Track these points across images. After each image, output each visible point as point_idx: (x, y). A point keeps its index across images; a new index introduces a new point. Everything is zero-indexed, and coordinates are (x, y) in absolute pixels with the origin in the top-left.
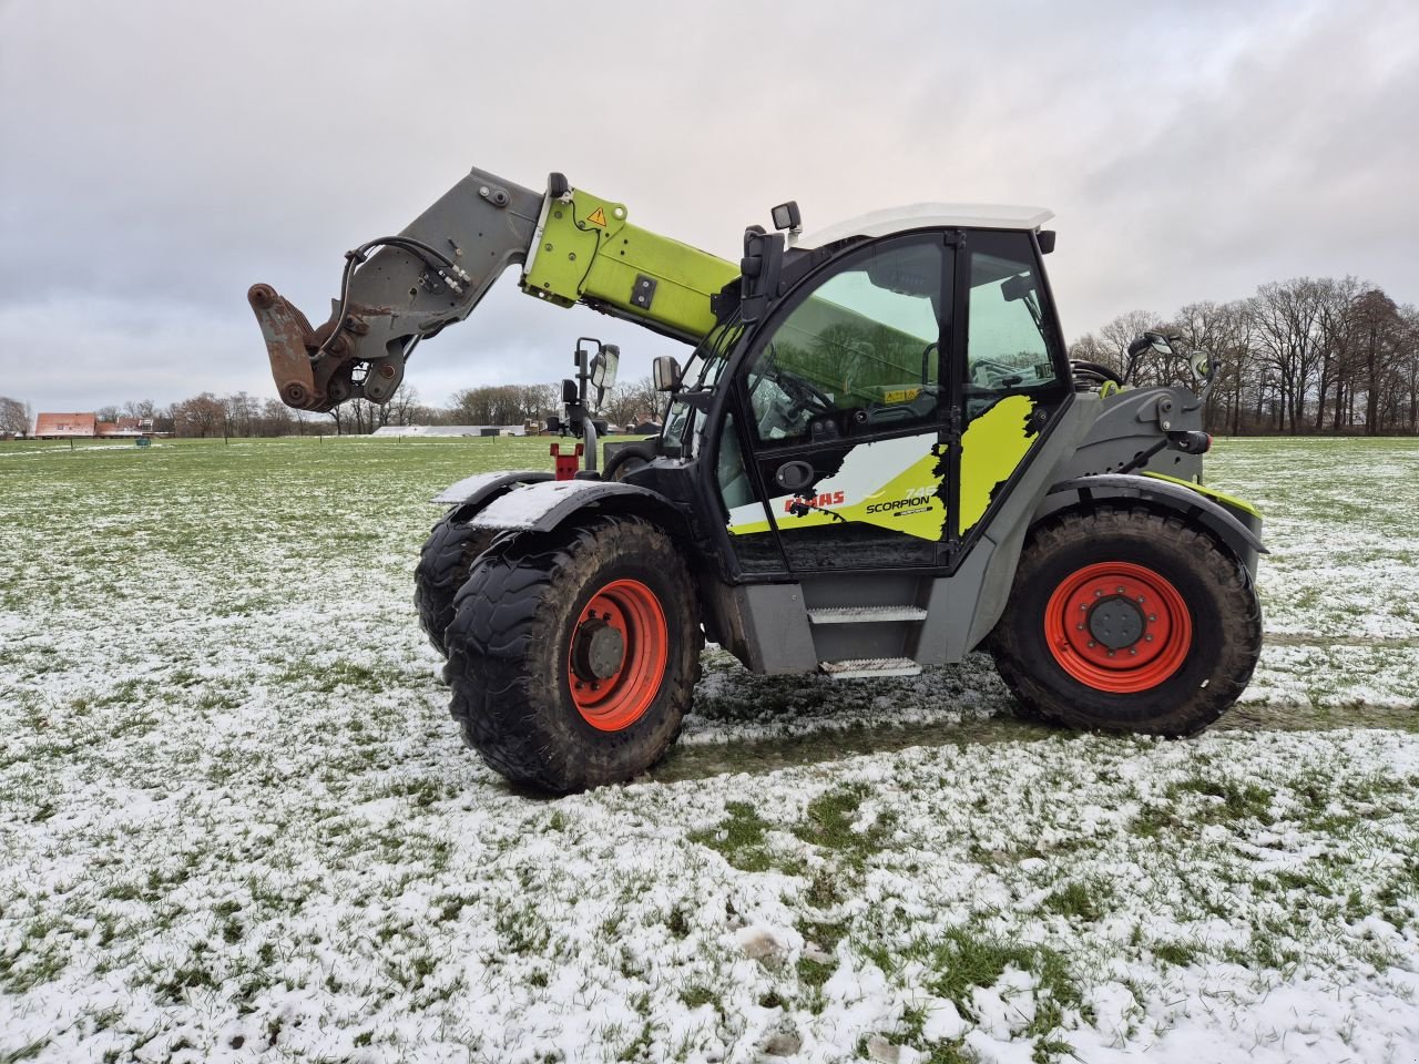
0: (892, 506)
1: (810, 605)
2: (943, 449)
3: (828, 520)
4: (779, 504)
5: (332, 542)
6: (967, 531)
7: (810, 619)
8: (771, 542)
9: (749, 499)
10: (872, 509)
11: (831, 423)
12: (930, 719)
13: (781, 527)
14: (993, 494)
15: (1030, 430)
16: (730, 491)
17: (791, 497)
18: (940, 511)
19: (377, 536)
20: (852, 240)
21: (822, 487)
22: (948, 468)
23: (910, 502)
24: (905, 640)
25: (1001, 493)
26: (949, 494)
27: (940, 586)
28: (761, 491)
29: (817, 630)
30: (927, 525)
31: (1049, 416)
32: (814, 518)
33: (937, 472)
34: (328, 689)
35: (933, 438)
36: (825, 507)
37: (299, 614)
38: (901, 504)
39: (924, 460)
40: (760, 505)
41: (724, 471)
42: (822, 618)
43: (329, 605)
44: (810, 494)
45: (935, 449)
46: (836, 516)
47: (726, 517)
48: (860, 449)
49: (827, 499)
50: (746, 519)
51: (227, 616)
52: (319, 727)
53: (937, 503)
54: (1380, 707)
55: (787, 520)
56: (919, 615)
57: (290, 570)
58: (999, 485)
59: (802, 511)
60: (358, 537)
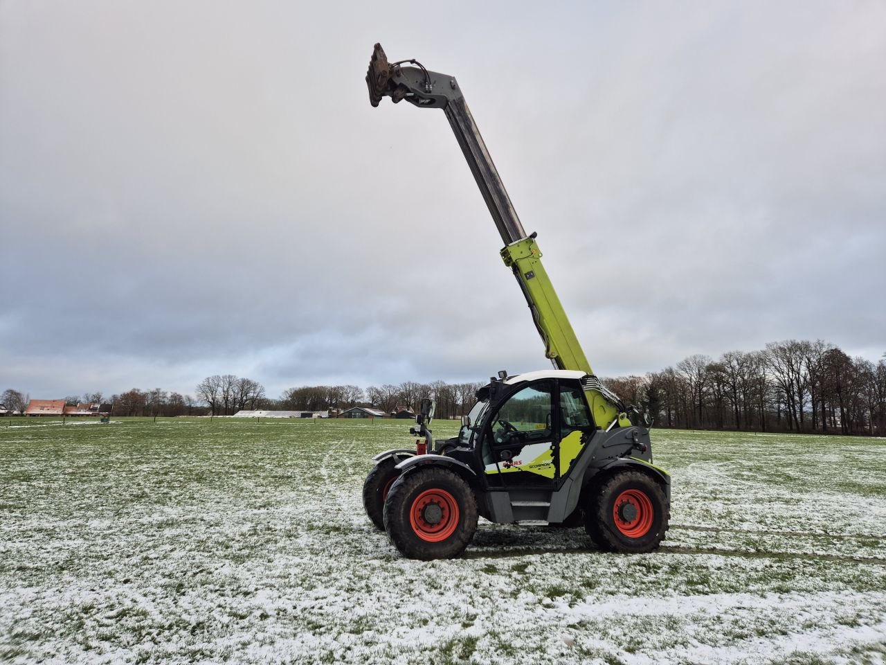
0: (538, 466)
1: (512, 500)
2: (553, 448)
3: (517, 470)
4: (501, 464)
5: (273, 480)
6: (563, 476)
7: (511, 504)
8: (498, 478)
9: (491, 462)
10: (531, 467)
11: (517, 438)
12: (555, 548)
13: (502, 472)
14: (571, 463)
15: (582, 442)
16: (485, 460)
17: (505, 462)
18: (553, 469)
19: (291, 477)
20: (522, 382)
21: (515, 459)
22: (556, 454)
23: (543, 465)
24: (543, 513)
25: (574, 463)
26: (556, 462)
27: (555, 494)
28: (495, 460)
29: (514, 508)
30: (549, 473)
31: (588, 438)
32: (512, 469)
33: (552, 455)
34: (328, 533)
35: (550, 444)
36: (516, 466)
37: (288, 508)
38: (540, 465)
39: (547, 451)
40: (495, 464)
41: (484, 454)
42: (514, 504)
43: (298, 506)
44: (511, 461)
45: (551, 448)
46: (519, 469)
47: (485, 468)
48: (526, 446)
49: (516, 463)
50: (491, 469)
51: (259, 509)
52: (337, 543)
53: (552, 466)
54: (722, 550)
55: (504, 470)
56: (548, 504)
57: (264, 492)
58: (573, 460)
59: (508, 467)
60: (282, 477)
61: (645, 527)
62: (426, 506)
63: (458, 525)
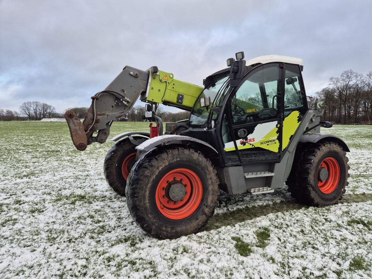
0: (267, 142)
1: (245, 172)
2: (279, 126)
3: (251, 147)
4: (238, 142)
5: (46, 153)
6: (284, 150)
7: (245, 177)
8: (236, 152)
9: (229, 141)
10: (262, 143)
11: (251, 118)
13: (239, 149)
14: (290, 139)
15: (299, 120)
16: (225, 138)
17: (241, 140)
18: (278, 144)
19: (59, 151)
20: (257, 64)
21: (250, 137)
22: (280, 131)
23: (271, 141)
24: (267, 182)
25: (292, 138)
26: (280, 139)
27: (277, 165)
28: (233, 138)
29: (246, 179)
30: (274, 148)
31: (303, 117)
32: (247, 146)
33: (277, 132)
34: (73, 203)
35: (276, 122)
36: (250, 143)
37: (48, 177)
38: (268, 142)
39: (274, 129)
40: (232, 143)
41: (223, 131)
42: (249, 176)
43: (56, 174)
44: (246, 138)
45: (277, 125)
46: (253, 145)
47: (224, 146)
48: (259, 125)
49: (250, 140)
50: (229, 147)
51: (22, 178)
53: (277, 141)
54: (369, 194)
55: (240, 147)
56: (272, 174)
57: (36, 162)
58: (292, 136)
59: (244, 144)
60: (53, 151)
61: (333, 185)
62: (170, 185)
63: (202, 200)
